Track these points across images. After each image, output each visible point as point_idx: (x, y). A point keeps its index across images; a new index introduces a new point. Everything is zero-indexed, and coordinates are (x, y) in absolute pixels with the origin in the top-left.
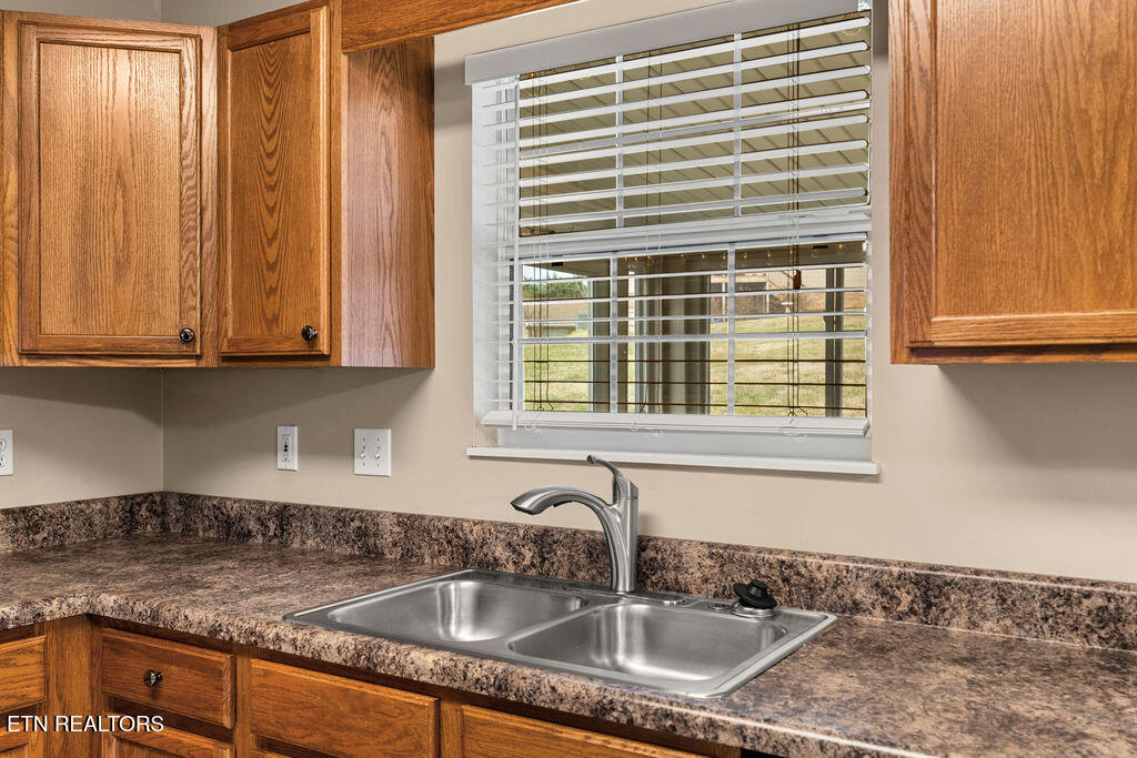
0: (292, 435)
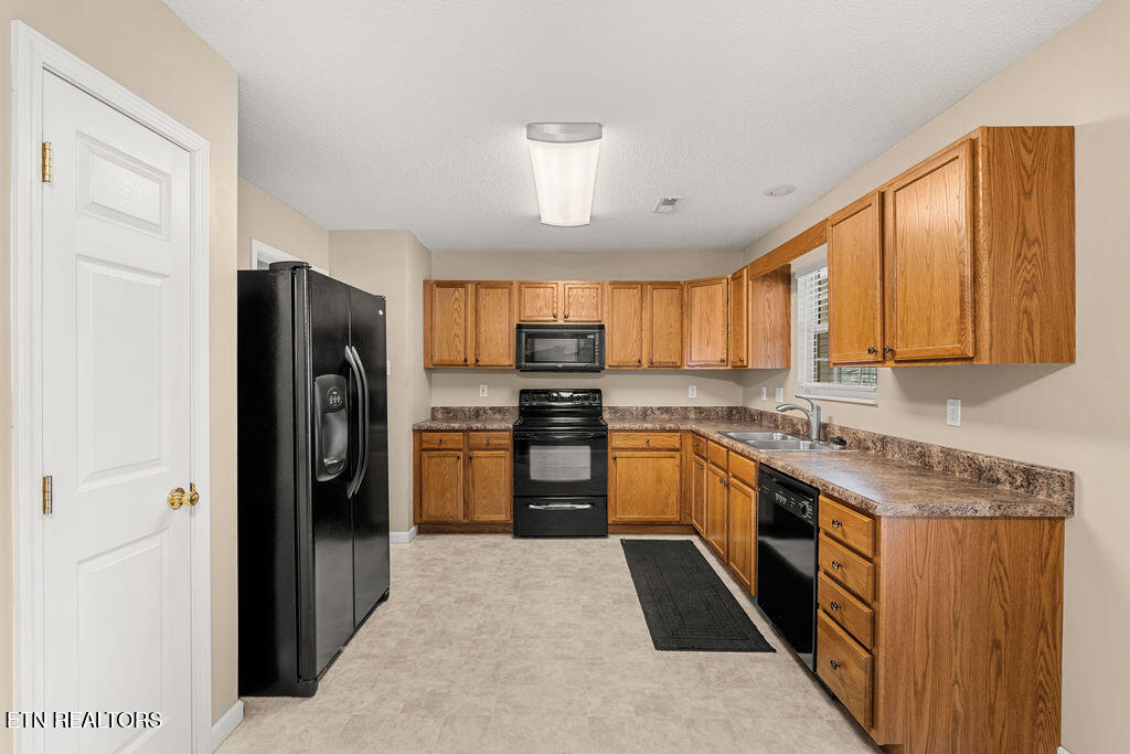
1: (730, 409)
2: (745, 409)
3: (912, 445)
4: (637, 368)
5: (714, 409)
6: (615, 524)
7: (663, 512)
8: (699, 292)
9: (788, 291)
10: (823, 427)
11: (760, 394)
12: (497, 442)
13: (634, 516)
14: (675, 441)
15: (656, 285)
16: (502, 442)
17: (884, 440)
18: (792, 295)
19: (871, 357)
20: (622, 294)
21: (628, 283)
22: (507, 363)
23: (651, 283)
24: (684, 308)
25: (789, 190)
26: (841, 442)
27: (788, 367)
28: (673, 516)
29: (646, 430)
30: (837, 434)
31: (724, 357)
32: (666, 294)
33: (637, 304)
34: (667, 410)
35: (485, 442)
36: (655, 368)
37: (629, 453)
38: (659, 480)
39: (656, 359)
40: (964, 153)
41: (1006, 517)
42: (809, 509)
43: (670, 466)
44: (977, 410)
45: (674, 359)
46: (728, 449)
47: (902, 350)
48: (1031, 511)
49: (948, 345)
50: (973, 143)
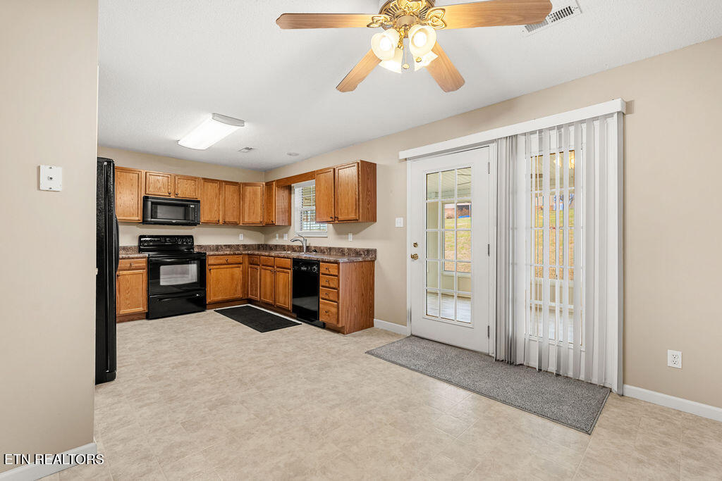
0: (277, 235)
1: (259, 245)
2: (266, 245)
3: (339, 249)
4: (216, 224)
5: (252, 245)
6: (210, 304)
7: (234, 294)
8: (249, 189)
9: (290, 194)
10: (307, 247)
11: (275, 237)
12: (137, 265)
13: (220, 298)
14: (240, 259)
15: (227, 183)
16: (141, 265)
17: (330, 249)
18: (292, 196)
19: (331, 220)
20: (209, 185)
21: (214, 180)
22: (137, 218)
23: (226, 182)
24: (241, 197)
25: (297, 155)
26: (315, 251)
27: (290, 225)
28: (239, 295)
29: (226, 255)
30: (313, 249)
31: (262, 220)
32: (232, 188)
33: (217, 191)
34: (229, 246)
35: (129, 265)
36: (226, 224)
37: (218, 267)
38: (232, 279)
39: (227, 220)
40: (356, 165)
41: (365, 261)
42: (316, 269)
43: (237, 272)
44: (357, 236)
45: (236, 220)
46: (274, 257)
47: (340, 218)
48: (369, 259)
49: (352, 216)
50: (358, 163)
